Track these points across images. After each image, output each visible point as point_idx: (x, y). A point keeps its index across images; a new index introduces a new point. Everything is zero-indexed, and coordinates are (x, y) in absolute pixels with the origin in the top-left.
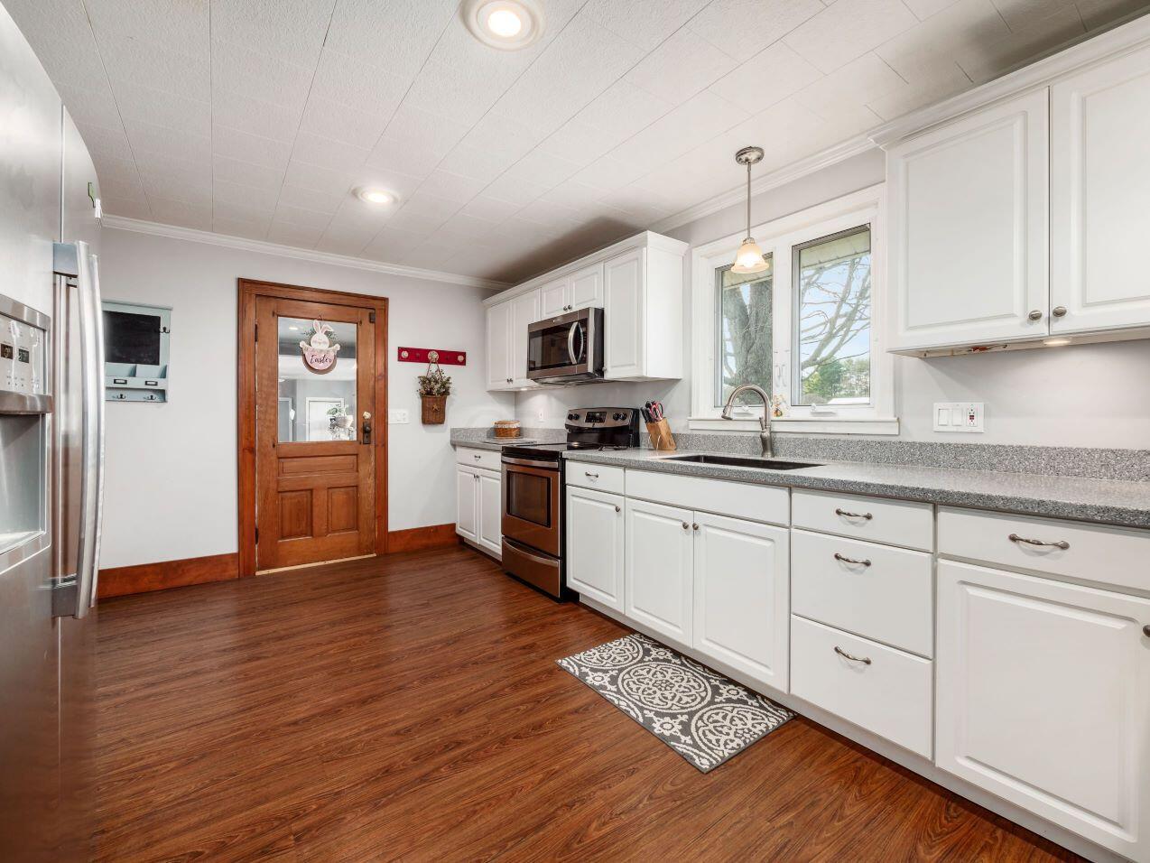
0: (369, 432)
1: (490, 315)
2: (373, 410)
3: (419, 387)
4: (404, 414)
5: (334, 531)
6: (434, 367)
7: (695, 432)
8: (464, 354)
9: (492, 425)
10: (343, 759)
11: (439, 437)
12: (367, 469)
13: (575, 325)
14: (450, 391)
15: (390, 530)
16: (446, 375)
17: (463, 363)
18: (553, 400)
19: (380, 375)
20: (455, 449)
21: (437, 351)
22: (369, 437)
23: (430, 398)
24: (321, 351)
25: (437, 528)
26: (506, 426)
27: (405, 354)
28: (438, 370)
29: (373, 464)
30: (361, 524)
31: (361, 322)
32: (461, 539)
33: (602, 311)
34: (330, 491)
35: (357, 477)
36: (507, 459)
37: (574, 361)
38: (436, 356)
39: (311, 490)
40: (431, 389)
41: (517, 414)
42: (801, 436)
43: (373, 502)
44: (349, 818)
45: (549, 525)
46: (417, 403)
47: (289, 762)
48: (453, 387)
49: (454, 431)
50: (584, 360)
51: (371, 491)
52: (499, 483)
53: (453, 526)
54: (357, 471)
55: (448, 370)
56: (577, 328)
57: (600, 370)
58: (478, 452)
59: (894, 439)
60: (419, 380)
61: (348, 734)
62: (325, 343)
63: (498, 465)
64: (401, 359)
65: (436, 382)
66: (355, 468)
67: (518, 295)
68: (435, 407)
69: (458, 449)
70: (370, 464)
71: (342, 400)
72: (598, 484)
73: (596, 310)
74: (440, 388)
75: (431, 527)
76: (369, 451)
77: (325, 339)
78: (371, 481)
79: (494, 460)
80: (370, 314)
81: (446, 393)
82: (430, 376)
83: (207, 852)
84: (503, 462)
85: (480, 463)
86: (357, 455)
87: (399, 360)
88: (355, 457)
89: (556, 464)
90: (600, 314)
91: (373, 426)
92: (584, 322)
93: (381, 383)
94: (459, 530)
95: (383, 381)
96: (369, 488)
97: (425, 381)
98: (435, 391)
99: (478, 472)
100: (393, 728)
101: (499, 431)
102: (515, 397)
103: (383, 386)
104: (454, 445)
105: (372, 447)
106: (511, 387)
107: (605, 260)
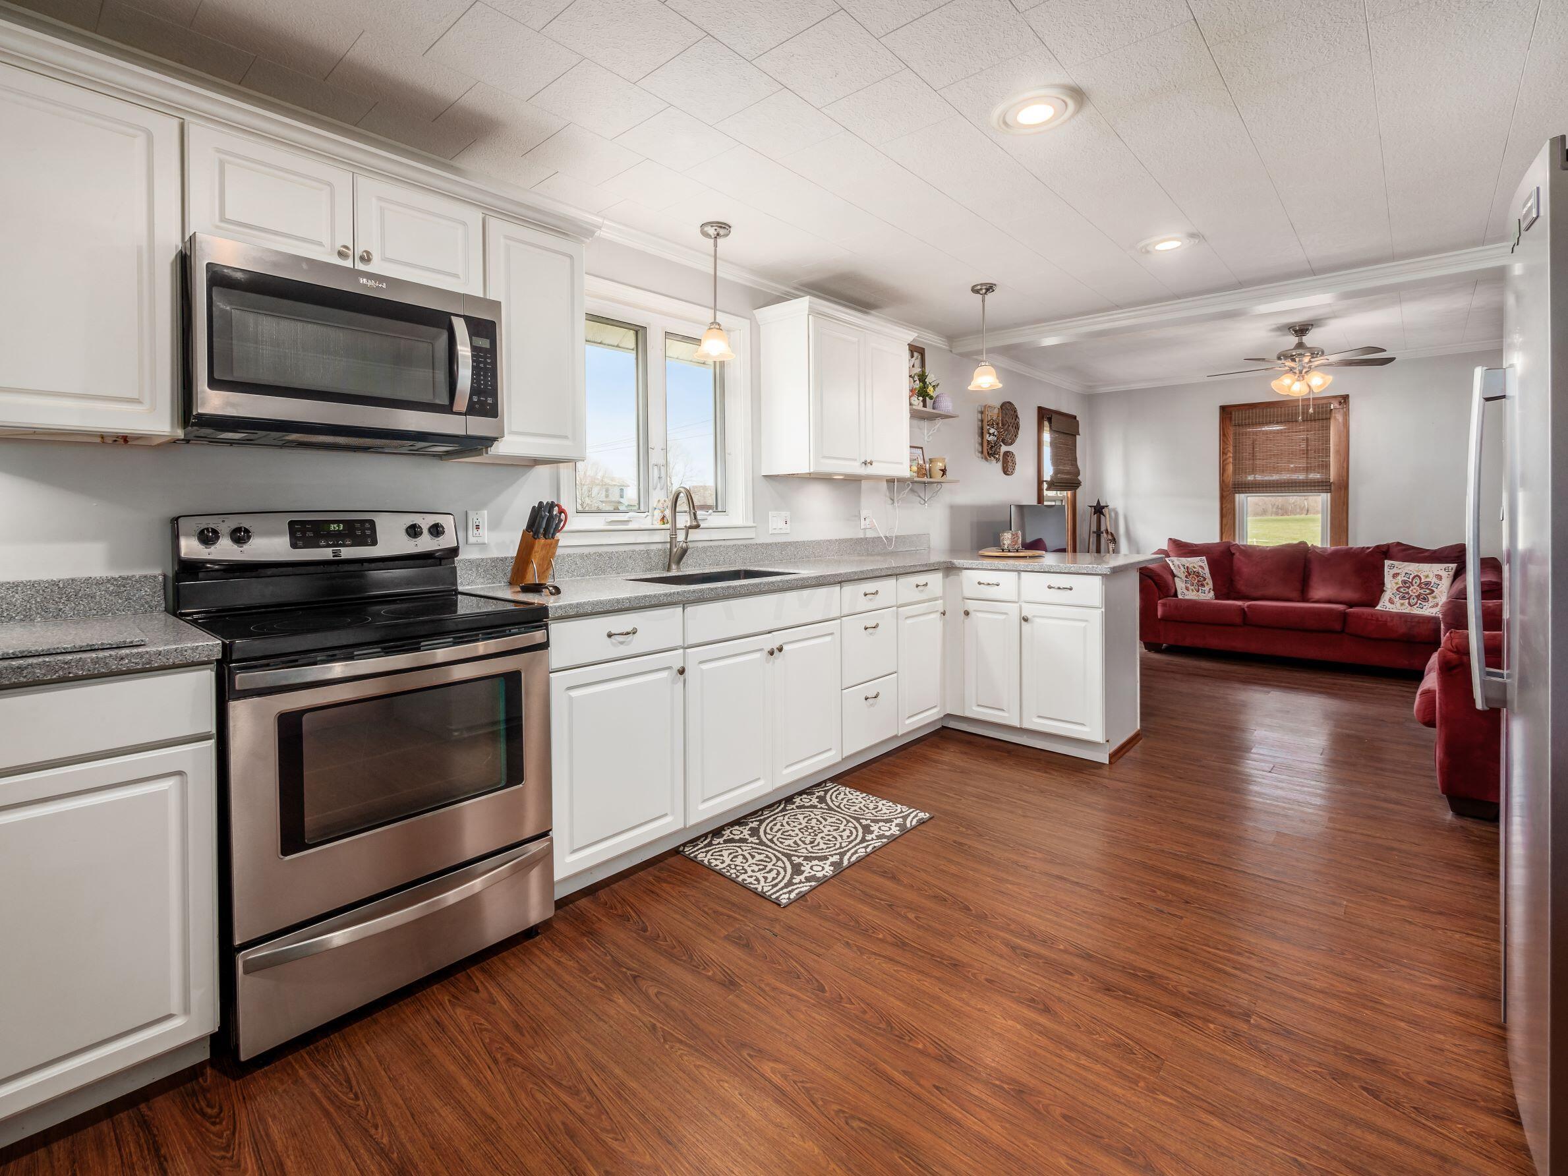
10: (1138, 1042)
44: (1185, 989)
47: (1205, 1105)
61: (1098, 1067)
83: (1355, 1084)
100: (1042, 1020)
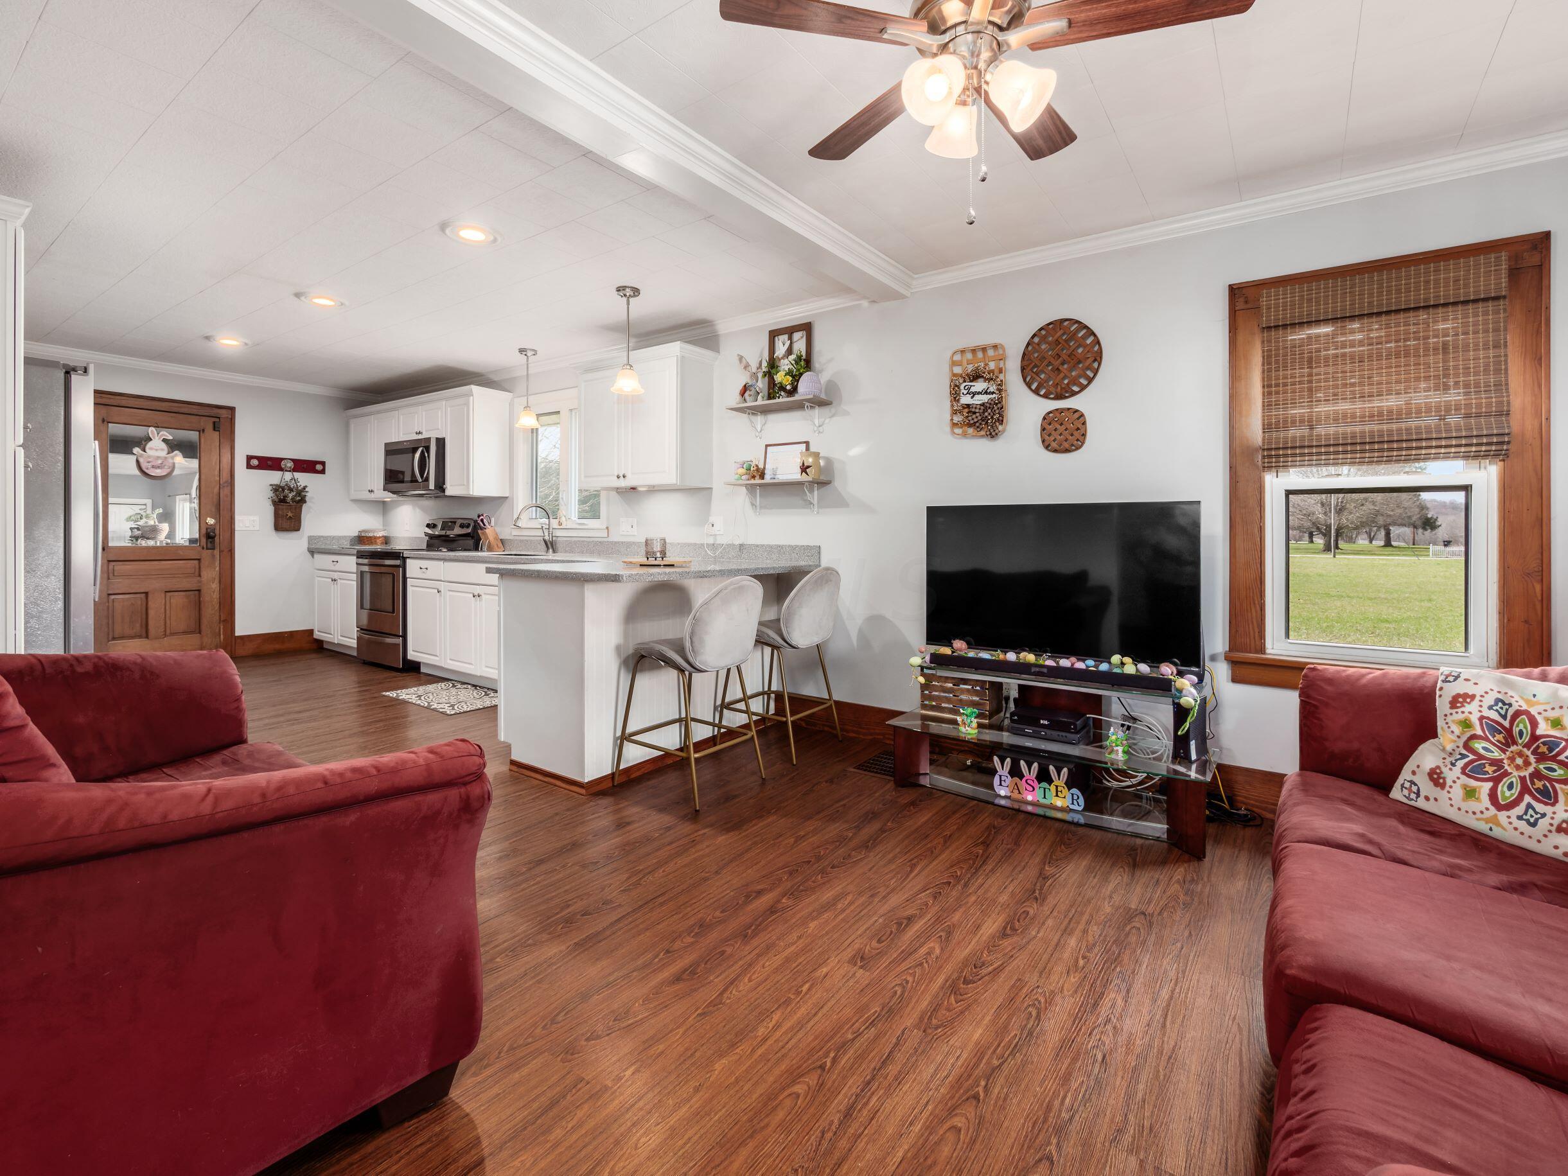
0: (213, 538)
1: (352, 426)
2: (218, 514)
3: (271, 494)
4: (254, 521)
5: (172, 634)
6: (288, 476)
7: (517, 538)
8: (323, 463)
9: (356, 534)
11: (294, 545)
12: (210, 576)
13: (421, 449)
14: (307, 499)
15: (237, 634)
16: (302, 484)
17: (323, 472)
18: (418, 510)
19: (226, 482)
20: (313, 556)
21: (293, 460)
22: (213, 542)
23: (283, 506)
24: (158, 458)
25: (292, 634)
26: (371, 535)
27: (255, 462)
28: (293, 479)
29: (217, 569)
30: (203, 627)
31: (203, 430)
32: (320, 643)
33: (444, 439)
34: (168, 594)
35: (200, 582)
36: (361, 561)
37: (420, 480)
38: (290, 464)
39: (147, 593)
40: (285, 497)
41: (386, 524)
42: (568, 539)
43: (217, 607)
45: (393, 612)
46: (269, 511)
48: (310, 495)
49: (311, 539)
50: (427, 480)
51: (216, 596)
52: (355, 583)
53: (311, 632)
54: (200, 576)
55: (303, 479)
56: (422, 452)
57: (440, 486)
58: (335, 558)
59: (605, 540)
60: (271, 488)
62: (162, 450)
63: (354, 568)
64: (249, 466)
65: (291, 490)
66: (197, 573)
67: (379, 412)
68: (290, 514)
69: (316, 556)
70: (215, 569)
71: (149, 502)
72: (428, 575)
73: (437, 439)
74: (296, 496)
75: (286, 633)
76: (213, 556)
77: (164, 446)
78: (215, 586)
79: (350, 563)
80: (214, 423)
81: (303, 500)
82: (283, 484)
84: (357, 564)
85: (338, 567)
86: (199, 560)
87: (247, 468)
88: (196, 562)
89: (398, 562)
90: (441, 443)
91: (217, 532)
92: (427, 448)
93: (226, 491)
94: (317, 635)
95: (229, 488)
96: (214, 592)
97: (277, 489)
98: (289, 499)
99: (335, 575)
101: (361, 539)
102: (383, 507)
103: (229, 494)
104: (312, 552)
105: (217, 552)
106: (372, 497)
107: (447, 399)
